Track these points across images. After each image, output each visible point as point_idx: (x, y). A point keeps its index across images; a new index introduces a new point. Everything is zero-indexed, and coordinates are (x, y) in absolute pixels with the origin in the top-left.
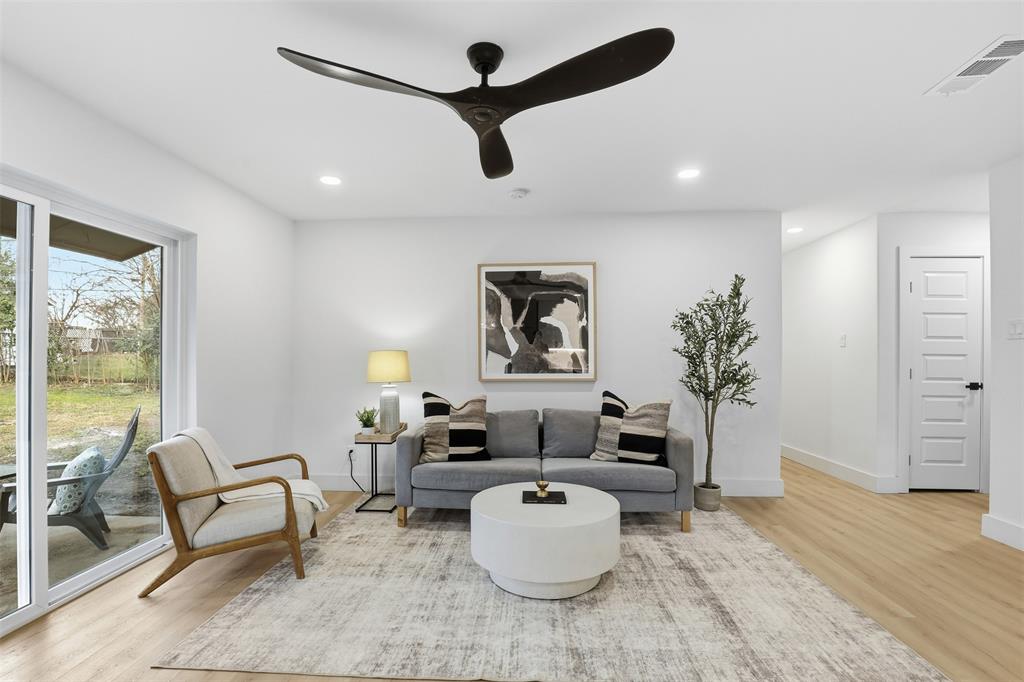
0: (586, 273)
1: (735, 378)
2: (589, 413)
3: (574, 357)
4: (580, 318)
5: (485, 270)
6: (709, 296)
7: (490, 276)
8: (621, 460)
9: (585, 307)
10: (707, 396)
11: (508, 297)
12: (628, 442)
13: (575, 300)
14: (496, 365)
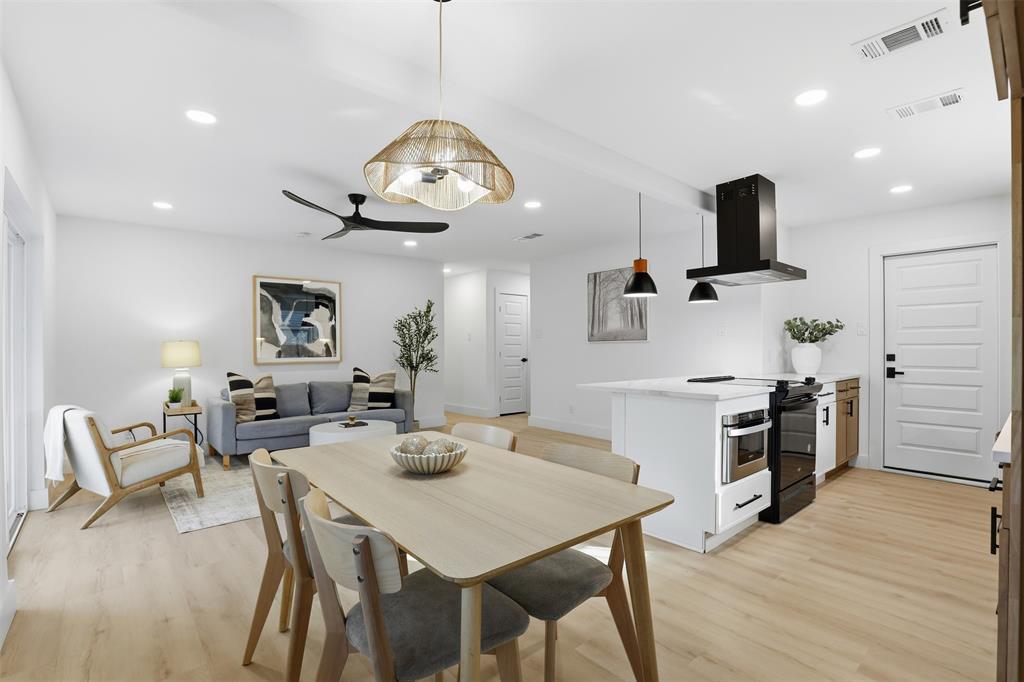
0: (334, 289)
1: (427, 358)
2: (343, 383)
3: (326, 345)
4: (331, 319)
5: (259, 280)
6: (415, 311)
7: (263, 285)
8: (370, 408)
9: (333, 312)
10: (412, 368)
11: (278, 302)
12: (374, 397)
13: (327, 307)
14: (268, 353)
